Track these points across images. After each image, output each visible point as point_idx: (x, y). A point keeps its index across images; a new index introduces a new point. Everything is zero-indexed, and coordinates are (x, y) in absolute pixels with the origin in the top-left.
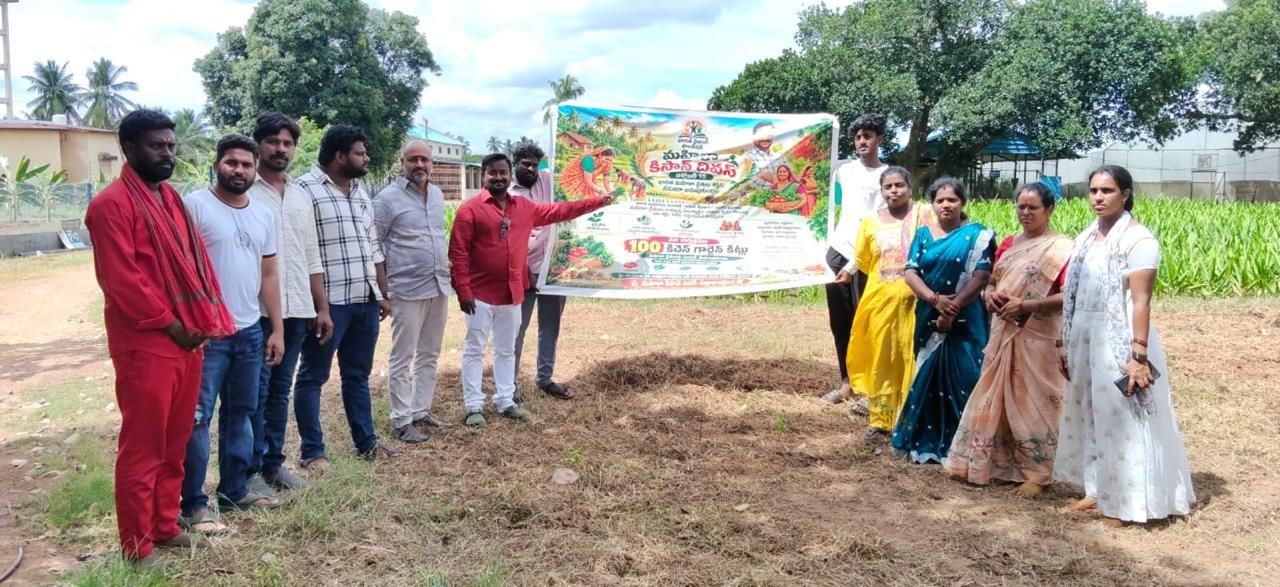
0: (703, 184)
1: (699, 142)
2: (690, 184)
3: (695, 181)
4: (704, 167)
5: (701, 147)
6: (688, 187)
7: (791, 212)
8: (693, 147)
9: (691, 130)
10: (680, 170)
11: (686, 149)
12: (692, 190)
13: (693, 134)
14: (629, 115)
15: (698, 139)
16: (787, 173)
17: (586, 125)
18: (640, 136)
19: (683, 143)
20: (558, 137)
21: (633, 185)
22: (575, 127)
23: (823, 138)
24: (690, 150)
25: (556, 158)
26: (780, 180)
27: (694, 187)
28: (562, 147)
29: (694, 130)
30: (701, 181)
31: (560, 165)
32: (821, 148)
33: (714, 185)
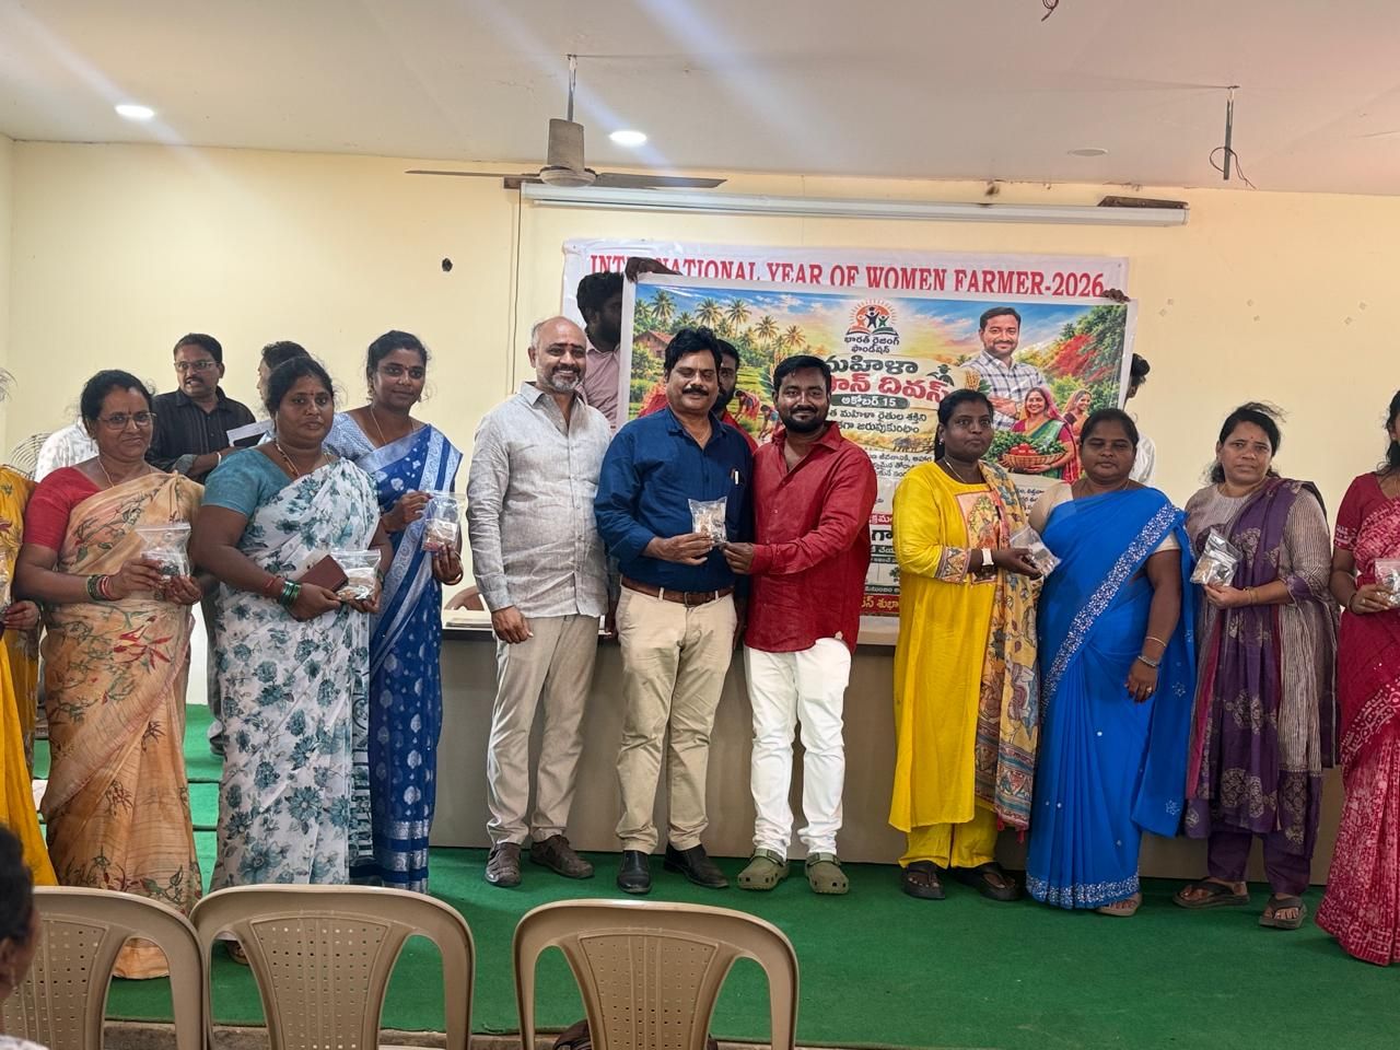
0: (890, 416)
1: (883, 341)
2: (866, 416)
3: (877, 412)
4: (893, 386)
5: (887, 350)
6: (864, 421)
7: (1045, 473)
8: (872, 349)
9: (867, 321)
10: (848, 391)
11: (859, 353)
12: (871, 427)
13: (872, 328)
14: (760, 298)
15: (880, 337)
16: (1042, 403)
17: (685, 316)
18: (779, 333)
19: (853, 344)
20: (635, 340)
21: (767, 418)
22: (664, 323)
23: (1108, 341)
24: (867, 356)
25: (633, 376)
26: (1029, 414)
27: (874, 421)
28: (643, 357)
29: (872, 321)
30: (886, 411)
31: (640, 389)
32: (1103, 358)
33: (910, 417)
